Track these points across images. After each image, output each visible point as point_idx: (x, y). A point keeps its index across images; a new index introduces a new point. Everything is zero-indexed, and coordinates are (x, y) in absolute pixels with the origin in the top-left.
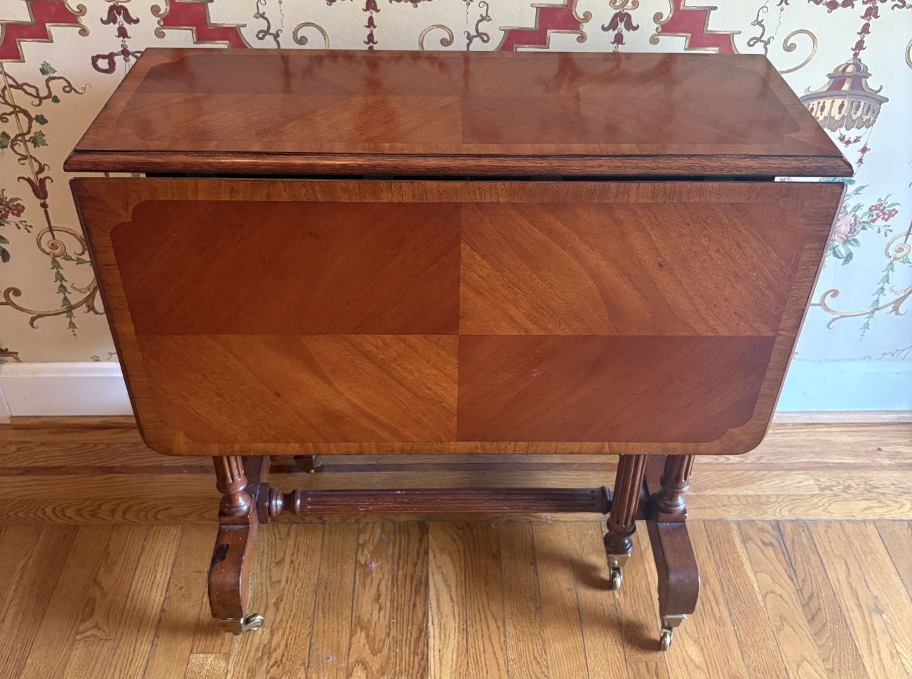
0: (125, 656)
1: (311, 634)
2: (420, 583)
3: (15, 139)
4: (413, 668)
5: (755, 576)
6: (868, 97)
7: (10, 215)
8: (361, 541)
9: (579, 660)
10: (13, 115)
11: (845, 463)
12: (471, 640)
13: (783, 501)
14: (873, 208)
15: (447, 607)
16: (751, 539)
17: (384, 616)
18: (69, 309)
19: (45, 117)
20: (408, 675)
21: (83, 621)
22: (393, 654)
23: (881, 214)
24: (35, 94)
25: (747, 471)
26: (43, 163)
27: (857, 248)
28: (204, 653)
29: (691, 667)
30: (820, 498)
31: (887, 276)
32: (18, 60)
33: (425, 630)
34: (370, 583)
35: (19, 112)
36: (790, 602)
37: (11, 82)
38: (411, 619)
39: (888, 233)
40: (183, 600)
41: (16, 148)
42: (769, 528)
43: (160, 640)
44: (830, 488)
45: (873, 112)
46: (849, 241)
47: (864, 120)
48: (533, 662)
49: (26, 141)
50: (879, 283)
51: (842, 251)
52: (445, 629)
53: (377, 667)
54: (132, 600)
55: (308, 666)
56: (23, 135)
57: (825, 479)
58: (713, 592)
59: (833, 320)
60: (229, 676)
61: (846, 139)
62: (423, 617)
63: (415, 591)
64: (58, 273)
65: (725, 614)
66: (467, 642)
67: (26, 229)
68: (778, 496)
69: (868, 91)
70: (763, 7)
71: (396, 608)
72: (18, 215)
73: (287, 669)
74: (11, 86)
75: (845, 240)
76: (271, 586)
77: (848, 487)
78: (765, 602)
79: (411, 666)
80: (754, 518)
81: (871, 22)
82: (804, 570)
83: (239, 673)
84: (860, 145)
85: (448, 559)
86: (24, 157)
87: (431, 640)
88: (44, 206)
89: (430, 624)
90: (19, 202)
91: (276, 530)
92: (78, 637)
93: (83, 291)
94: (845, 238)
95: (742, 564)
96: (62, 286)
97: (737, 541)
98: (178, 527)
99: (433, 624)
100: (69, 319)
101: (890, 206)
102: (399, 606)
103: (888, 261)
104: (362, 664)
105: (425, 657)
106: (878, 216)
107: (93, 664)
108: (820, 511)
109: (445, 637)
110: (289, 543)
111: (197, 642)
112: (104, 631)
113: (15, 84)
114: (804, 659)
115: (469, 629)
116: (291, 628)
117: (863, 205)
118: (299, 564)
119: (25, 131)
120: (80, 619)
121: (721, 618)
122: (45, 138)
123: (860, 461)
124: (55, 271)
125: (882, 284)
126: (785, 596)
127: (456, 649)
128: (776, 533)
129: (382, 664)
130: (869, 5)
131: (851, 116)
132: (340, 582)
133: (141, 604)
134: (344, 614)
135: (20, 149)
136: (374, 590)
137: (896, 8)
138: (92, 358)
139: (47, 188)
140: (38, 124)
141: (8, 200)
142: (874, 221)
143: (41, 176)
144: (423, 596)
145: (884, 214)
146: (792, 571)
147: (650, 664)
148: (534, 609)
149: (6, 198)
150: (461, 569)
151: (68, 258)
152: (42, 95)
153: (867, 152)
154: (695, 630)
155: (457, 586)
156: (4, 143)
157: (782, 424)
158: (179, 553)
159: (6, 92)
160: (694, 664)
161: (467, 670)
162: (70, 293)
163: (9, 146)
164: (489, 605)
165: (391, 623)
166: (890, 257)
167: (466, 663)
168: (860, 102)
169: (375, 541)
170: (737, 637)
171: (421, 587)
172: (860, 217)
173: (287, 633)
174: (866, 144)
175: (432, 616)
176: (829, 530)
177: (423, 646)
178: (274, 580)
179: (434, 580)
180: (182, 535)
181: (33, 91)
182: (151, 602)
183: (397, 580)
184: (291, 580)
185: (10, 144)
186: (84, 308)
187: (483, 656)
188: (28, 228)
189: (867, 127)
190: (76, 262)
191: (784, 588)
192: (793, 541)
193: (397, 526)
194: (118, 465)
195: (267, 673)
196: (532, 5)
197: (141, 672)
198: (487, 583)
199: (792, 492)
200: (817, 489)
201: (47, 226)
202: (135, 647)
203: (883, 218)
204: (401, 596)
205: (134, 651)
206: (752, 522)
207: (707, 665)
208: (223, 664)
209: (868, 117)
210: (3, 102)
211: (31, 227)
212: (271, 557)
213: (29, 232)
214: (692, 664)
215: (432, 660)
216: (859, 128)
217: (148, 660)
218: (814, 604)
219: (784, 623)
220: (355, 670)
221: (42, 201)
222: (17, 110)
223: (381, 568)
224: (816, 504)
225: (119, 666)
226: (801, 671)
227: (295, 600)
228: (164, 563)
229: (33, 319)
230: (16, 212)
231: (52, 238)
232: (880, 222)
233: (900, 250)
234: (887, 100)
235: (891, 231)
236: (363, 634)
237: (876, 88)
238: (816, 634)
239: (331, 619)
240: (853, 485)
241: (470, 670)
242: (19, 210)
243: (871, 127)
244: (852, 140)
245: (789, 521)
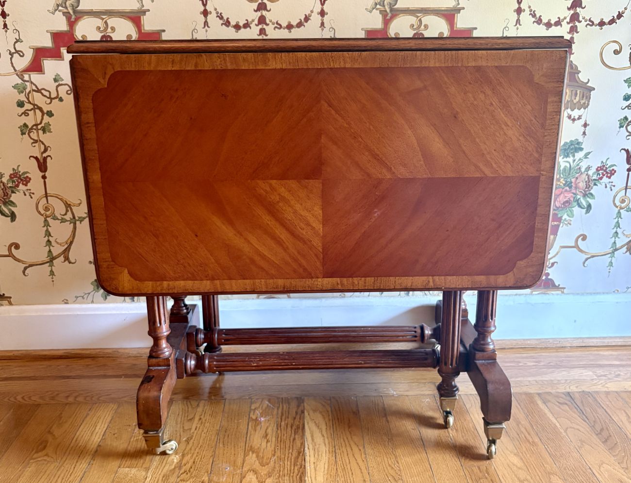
0: (67, 471)
1: (213, 456)
2: (298, 428)
3: (32, 128)
4: (293, 473)
5: (556, 420)
6: (581, 87)
7: (21, 185)
8: (253, 407)
9: (425, 466)
10: (33, 111)
11: (613, 364)
12: (338, 457)
13: (570, 382)
14: (599, 169)
15: (319, 439)
16: (549, 401)
17: (271, 445)
18: (52, 259)
19: (53, 112)
20: (289, 477)
21: (37, 452)
22: (277, 466)
23: (605, 173)
24: (48, 96)
25: (541, 368)
26: (47, 145)
27: (593, 200)
28: (129, 467)
29: (515, 468)
30: (598, 380)
31: (618, 222)
32: (40, 73)
33: (302, 452)
34: (259, 428)
35: (37, 109)
36: (586, 432)
37: (34, 88)
38: (291, 447)
39: (613, 187)
40: (115, 440)
41: (31, 134)
42: (564, 396)
43: (95, 462)
44: (605, 376)
45: (587, 98)
46: (587, 195)
47: (582, 103)
48: (389, 468)
49: (38, 130)
50: (613, 229)
51: (584, 203)
52: (318, 452)
53: (265, 473)
54: (76, 441)
55: (211, 473)
56: (37, 125)
57: (600, 372)
58: (526, 429)
59: (587, 259)
60: (148, 479)
61: (572, 118)
62: (301, 445)
63: (295, 432)
64: (47, 230)
65: (537, 440)
66: (336, 458)
67: (30, 195)
68: (566, 380)
69: (581, 83)
70: (505, 27)
71: (279, 440)
72: (26, 185)
73: (193, 475)
74: (34, 90)
75: (583, 194)
76: (184, 432)
77: (619, 375)
78: (566, 433)
79: (292, 472)
80: (550, 391)
81: (574, 36)
82: (594, 416)
83: (156, 478)
84: (582, 122)
85: (319, 415)
86: (36, 141)
87: (307, 458)
88: (44, 177)
89: (306, 449)
90: (28, 175)
91: (189, 404)
92: (31, 461)
93: (63, 245)
94: (583, 192)
95: (546, 414)
96: (49, 241)
97: (539, 402)
98: (115, 403)
99: (309, 449)
100: (50, 268)
101: (610, 167)
102: (282, 440)
103: (617, 210)
104: (253, 471)
105: (303, 467)
106: (604, 175)
107: (41, 475)
108: (599, 387)
109: (318, 455)
110: (198, 410)
111: (124, 462)
112: (52, 458)
113: (36, 89)
114: (603, 463)
115: (337, 451)
116: (198, 453)
117: (592, 167)
118: (206, 420)
119: (38, 122)
120: (34, 451)
121: (533, 442)
122: (51, 127)
123: (624, 363)
124: (45, 228)
125: (615, 229)
126: (581, 429)
127: (327, 462)
128: (569, 398)
129: (269, 471)
130: (571, 25)
131: (573, 101)
132: (237, 428)
133: (82, 443)
134: (239, 444)
135: (34, 135)
136: (263, 432)
137: (588, 26)
138: (63, 301)
139: (48, 165)
140: (48, 117)
141: (21, 174)
142: (601, 178)
143: (45, 155)
144: (301, 434)
145: (607, 173)
146: (584, 417)
147: (481, 467)
148: (387, 440)
149: (20, 172)
150: (330, 420)
151: (55, 218)
152: (53, 96)
153: (588, 127)
154: (514, 448)
155: (327, 429)
156: (24, 131)
157: (562, 347)
158: (114, 417)
159: (30, 94)
160: (517, 466)
161: (337, 473)
162: (53, 246)
163: (27, 133)
164: (351, 438)
165: (276, 449)
166: (617, 207)
167: (335, 470)
168: (577, 91)
169: (264, 408)
170: (548, 452)
171: (300, 429)
172: (591, 175)
173: (195, 455)
174: (586, 121)
175: (308, 444)
176: (609, 396)
177: (300, 461)
178: (186, 428)
179: (309, 426)
180: (118, 408)
181: (47, 94)
182: (90, 443)
183: (281, 426)
184: (199, 428)
185: (28, 131)
186: (62, 258)
187: (348, 465)
188: (31, 194)
189: (585, 109)
190: (60, 221)
191: (580, 426)
192: (582, 402)
193: (280, 400)
194: (74, 375)
195: (178, 477)
196: (362, 29)
197: (79, 479)
198: (349, 427)
199: (577, 378)
200: (594, 376)
201: (44, 193)
202: (75, 465)
203: (607, 177)
204: (284, 435)
205: (74, 468)
206: (549, 393)
207: (526, 466)
208: (144, 473)
209: (584, 101)
210: (27, 101)
211: (33, 194)
212: (185, 417)
213: (31, 198)
214: (515, 467)
215: (309, 468)
216: (579, 109)
217: (85, 472)
218: (605, 434)
219: (584, 444)
220: (247, 475)
221: (43, 174)
222: (36, 107)
223: (268, 421)
224: (596, 383)
225: (62, 475)
226: (602, 469)
227: (202, 438)
228: (103, 421)
229: (25, 268)
230: (25, 182)
231: (46, 202)
232: (605, 179)
233: (623, 201)
234: (594, 89)
235: (614, 186)
236: (254, 455)
237: (586, 81)
238: (611, 449)
239: (229, 448)
240: (622, 374)
241: (339, 473)
242: (26, 181)
243: (587, 109)
244: (576, 118)
245: (577, 392)
